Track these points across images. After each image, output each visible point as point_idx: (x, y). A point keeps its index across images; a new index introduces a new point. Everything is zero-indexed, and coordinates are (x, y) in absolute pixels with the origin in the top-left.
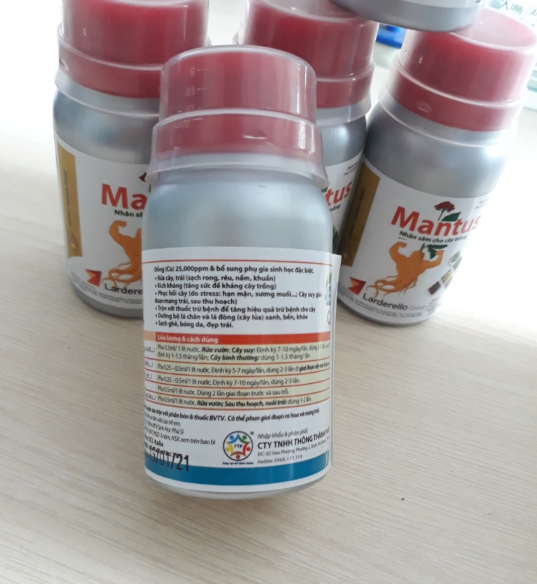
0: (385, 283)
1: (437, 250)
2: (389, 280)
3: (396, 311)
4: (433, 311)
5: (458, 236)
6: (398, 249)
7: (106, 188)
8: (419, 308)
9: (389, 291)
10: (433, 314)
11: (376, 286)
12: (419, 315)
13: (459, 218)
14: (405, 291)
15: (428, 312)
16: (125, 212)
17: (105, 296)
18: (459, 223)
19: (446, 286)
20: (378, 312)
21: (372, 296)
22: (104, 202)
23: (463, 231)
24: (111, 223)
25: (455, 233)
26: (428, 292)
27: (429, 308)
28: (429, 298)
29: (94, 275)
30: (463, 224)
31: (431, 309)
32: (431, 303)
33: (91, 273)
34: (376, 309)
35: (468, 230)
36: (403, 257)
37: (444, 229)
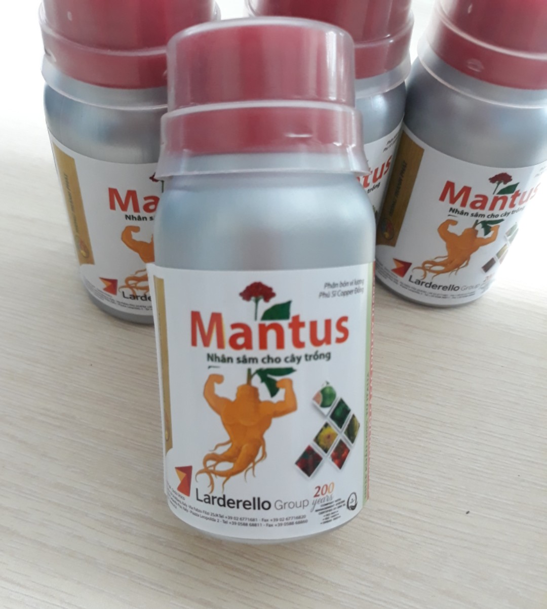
0: (434, 264)
1: (492, 226)
2: (438, 260)
3: (447, 292)
4: (487, 289)
5: (516, 208)
6: (447, 227)
7: (113, 192)
8: (472, 287)
9: (438, 273)
10: (487, 291)
11: (423, 268)
12: (472, 294)
13: (517, 189)
14: (457, 270)
15: (482, 290)
16: (137, 217)
17: (124, 305)
18: (517, 194)
19: (501, 261)
20: (427, 295)
21: (420, 278)
22: (112, 207)
23: (521, 202)
24: (123, 229)
25: (512, 205)
26: (482, 270)
27: (483, 286)
28: (483, 276)
29: (110, 284)
30: (521, 196)
31: (485, 286)
32: (485, 281)
33: (105, 282)
34: (424, 292)
35: (527, 200)
36: (453, 235)
37: (500, 202)
